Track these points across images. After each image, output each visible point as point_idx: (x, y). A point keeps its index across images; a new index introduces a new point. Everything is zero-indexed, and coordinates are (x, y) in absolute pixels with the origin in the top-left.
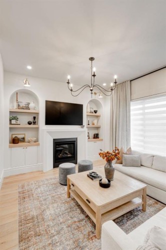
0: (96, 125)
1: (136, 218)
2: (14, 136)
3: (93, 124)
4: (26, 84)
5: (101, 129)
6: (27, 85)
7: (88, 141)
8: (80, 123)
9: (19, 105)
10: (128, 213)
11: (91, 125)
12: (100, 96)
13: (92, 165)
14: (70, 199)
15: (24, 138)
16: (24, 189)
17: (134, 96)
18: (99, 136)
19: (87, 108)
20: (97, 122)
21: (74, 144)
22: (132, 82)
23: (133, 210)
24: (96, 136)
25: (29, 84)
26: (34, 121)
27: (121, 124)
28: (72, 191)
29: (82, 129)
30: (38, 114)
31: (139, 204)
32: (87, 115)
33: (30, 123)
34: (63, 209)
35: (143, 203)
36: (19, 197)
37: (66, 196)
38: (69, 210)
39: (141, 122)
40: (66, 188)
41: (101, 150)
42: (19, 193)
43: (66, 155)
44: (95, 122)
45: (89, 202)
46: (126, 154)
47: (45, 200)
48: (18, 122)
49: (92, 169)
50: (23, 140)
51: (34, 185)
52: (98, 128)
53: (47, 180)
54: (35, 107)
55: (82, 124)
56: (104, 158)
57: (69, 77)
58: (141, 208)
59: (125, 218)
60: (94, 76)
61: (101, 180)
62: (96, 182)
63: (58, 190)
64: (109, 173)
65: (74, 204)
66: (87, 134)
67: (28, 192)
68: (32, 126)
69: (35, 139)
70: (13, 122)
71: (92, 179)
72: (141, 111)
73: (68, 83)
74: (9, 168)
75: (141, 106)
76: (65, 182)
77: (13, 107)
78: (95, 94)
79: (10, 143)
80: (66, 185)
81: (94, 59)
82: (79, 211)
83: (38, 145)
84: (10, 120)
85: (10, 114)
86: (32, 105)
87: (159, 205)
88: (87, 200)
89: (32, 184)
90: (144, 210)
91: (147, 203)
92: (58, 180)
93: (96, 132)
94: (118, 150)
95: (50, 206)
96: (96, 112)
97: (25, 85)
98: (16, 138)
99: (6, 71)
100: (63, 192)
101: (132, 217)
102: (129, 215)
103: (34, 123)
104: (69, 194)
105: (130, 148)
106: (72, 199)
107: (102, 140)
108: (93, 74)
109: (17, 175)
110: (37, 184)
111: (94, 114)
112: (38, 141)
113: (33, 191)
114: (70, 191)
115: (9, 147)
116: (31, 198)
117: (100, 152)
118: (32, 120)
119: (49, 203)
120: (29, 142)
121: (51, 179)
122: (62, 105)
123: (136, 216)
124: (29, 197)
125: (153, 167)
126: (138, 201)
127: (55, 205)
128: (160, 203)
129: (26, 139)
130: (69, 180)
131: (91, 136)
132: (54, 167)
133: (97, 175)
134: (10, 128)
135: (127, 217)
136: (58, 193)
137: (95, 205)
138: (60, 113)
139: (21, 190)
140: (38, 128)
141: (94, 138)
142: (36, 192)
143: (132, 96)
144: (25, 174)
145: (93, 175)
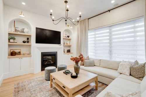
0: (68, 45)
1: (92, 94)
2: (12, 51)
3: (67, 44)
4: (21, 14)
5: (72, 47)
6: (22, 16)
7: (64, 54)
8: (59, 43)
9: (16, 30)
10: (88, 92)
11: (65, 45)
12: (71, 27)
13: (66, 67)
14: (52, 88)
15: (20, 52)
16: (19, 86)
17: (90, 28)
18: (71, 51)
19: (63, 34)
20: (69, 43)
21: (55, 55)
22: (89, 19)
23: (91, 90)
24: (69, 51)
25: (23, 15)
26: (28, 41)
27: (83, 43)
28: (54, 83)
29: (60, 47)
30: (30, 36)
31: (94, 86)
32: (63, 39)
33: (24, 42)
34: (47, 95)
35: (96, 85)
36: (14, 91)
37: (49, 87)
38: (51, 95)
39: (94, 42)
40: (49, 82)
41: (72, 56)
42: (15, 88)
43: (50, 63)
44: (68, 42)
45: (65, 88)
46: (86, 59)
47: (34, 91)
48: (16, 41)
49: (66, 69)
50: (19, 53)
51: (26, 82)
52: (70, 46)
53: (36, 78)
54: (28, 32)
55: (60, 44)
56: (73, 61)
57: (51, 11)
58: (95, 88)
59: (86, 95)
60: (68, 10)
61: (72, 74)
62: (69, 76)
63: (44, 84)
64: (77, 70)
65: (55, 91)
66: (63, 50)
67: (22, 87)
68: (26, 44)
69: (28, 52)
70: (12, 41)
71: (67, 74)
72: (94, 36)
73: (51, 15)
74: (8, 73)
75: (94, 33)
76: (49, 78)
77: (12, 30)
78: (68, 26)
79: (9, 55)
80: (50, 80)
81: (67, 2)
82: (58, 95)
83: (31, 56)
84: (9, 40)
85: (9, 36)
86: (26, 30)
87: (104, 86)
88: (63, 87)
89: (25, 82)
90: (96, 89)
91: (98, 85)
92: (44, 78)
93: (69, 49)
94: (82, 55)
95: (38, 95)
96: (68, 37)
97: (21, 16)
98: (14, 52)
99: (5, 5)
100: (48, 84)
101: (90, 94)
102: (88, 93)
103: (28, 42)
104: (52, 85)
105: (88, 56)
106: (54, 88)
107: (72, 53)
108: (67, 9)
109: (14, 77)
110: (29, 82)
111: (67, 38)
112: (30, 54)
113: (26, 86)
114: (52, 83)
115: (8, 58)
116: (24, 91)
117: (71, 57)
118: (26, 40)
119: (37, 93)
120: (24, 54)
121: (39, 78)
122: (47, 31)
123: (92, 93)
124: (23, 90)
125: (101, 66)
126: (93, 84)
127: (42, 93)
128: (104, 85)
129: (22, 53)
130: (51, 76)
131: (66, 51)
132: (41, 71)
133: (69, 71)
134: (9, 45)
135: (87, 94)
136: (44, 86)
137: (68, 89)
138: (46, 36)
139: (16, 86)
140: (30, 46)
141: (67, 52)
142: (28, 87)
143: (89, 28)
144: (20, 76)
145: (67, 71)
